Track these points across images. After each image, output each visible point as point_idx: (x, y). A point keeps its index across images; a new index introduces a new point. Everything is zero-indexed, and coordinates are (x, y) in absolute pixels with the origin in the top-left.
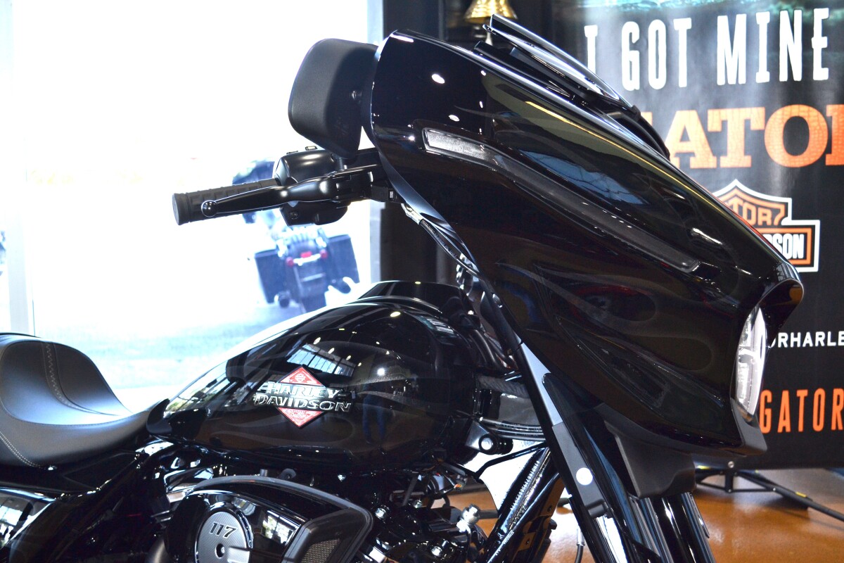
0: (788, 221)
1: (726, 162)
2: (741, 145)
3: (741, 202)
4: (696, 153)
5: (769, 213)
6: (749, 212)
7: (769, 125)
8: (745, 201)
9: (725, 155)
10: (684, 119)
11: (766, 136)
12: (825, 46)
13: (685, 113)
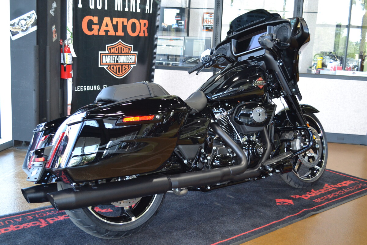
0: (132, 52)
1: (118, 34)
3: (121, 46)
4: (110, 31)
5: (128, 49)
6: (123, 49)
7: (128, 23)
8: (122, 46)
9: (117, 32)
10: (107, 20)
11: (127, 27)
12: (140, 3)
13: (107, 18)
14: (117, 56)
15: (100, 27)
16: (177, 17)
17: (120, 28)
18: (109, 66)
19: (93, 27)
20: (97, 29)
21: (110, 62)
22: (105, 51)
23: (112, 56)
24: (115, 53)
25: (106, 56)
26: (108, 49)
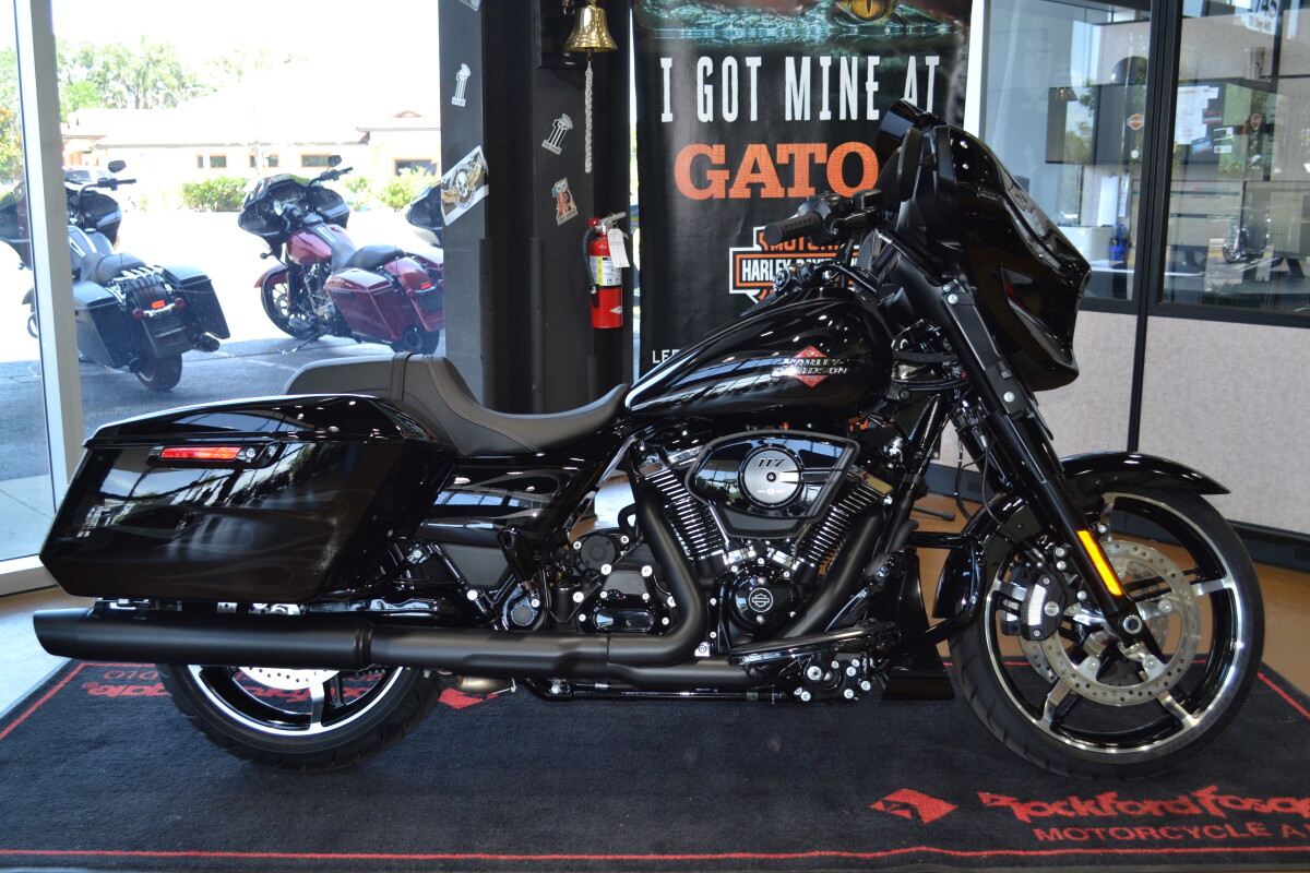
1: (792, 193)
2: (806, 177)
4: (766, 184)
7: (831, 158)
9: (792, 186)
10: (756, 152)
11: (828, 169)
12: (877, 89)
13: (756, 146)
14: (789, 261)
15: (733, 175)
16: (1210, 113)
17: (801, 173)
18: (765, 291)
19: (710, 175)
20: (723, 182)
21: (767, 279)
22: (752, 245)
23: (774, 259)
24: (784, 251)
25: (752, 259)
26: (761, 241)
